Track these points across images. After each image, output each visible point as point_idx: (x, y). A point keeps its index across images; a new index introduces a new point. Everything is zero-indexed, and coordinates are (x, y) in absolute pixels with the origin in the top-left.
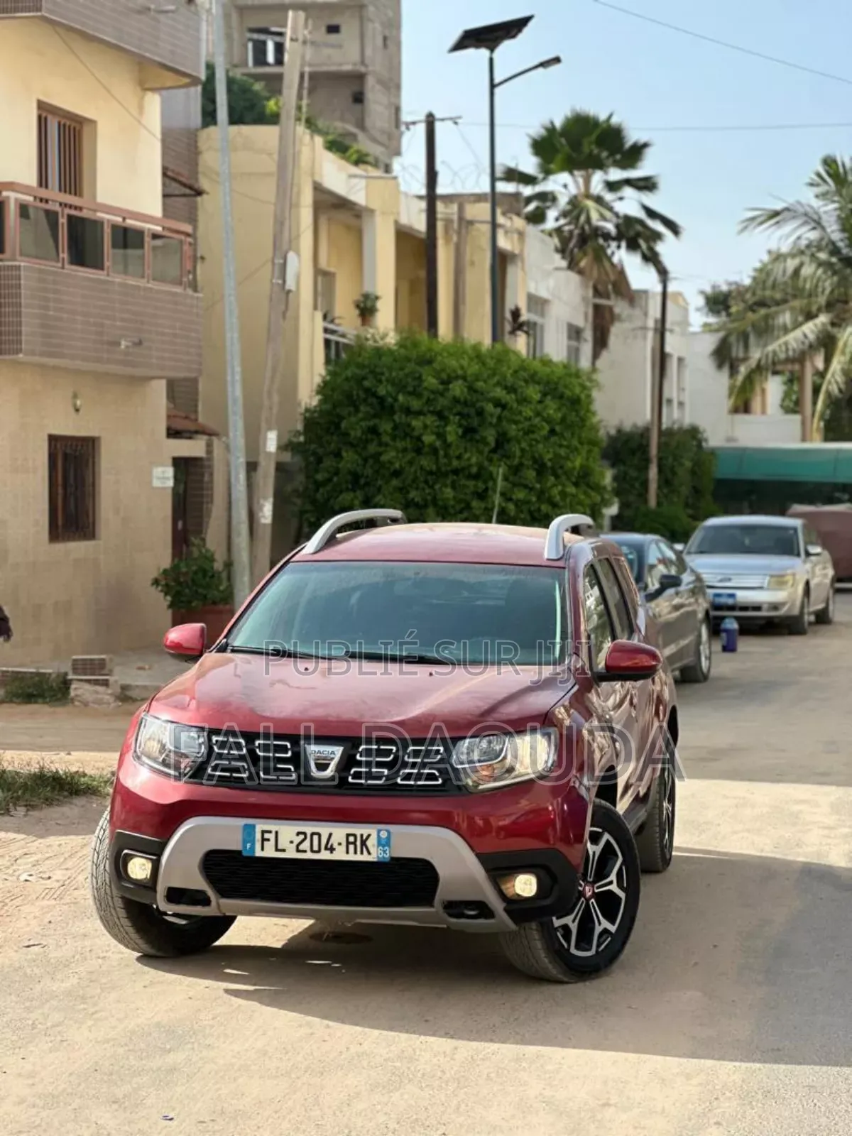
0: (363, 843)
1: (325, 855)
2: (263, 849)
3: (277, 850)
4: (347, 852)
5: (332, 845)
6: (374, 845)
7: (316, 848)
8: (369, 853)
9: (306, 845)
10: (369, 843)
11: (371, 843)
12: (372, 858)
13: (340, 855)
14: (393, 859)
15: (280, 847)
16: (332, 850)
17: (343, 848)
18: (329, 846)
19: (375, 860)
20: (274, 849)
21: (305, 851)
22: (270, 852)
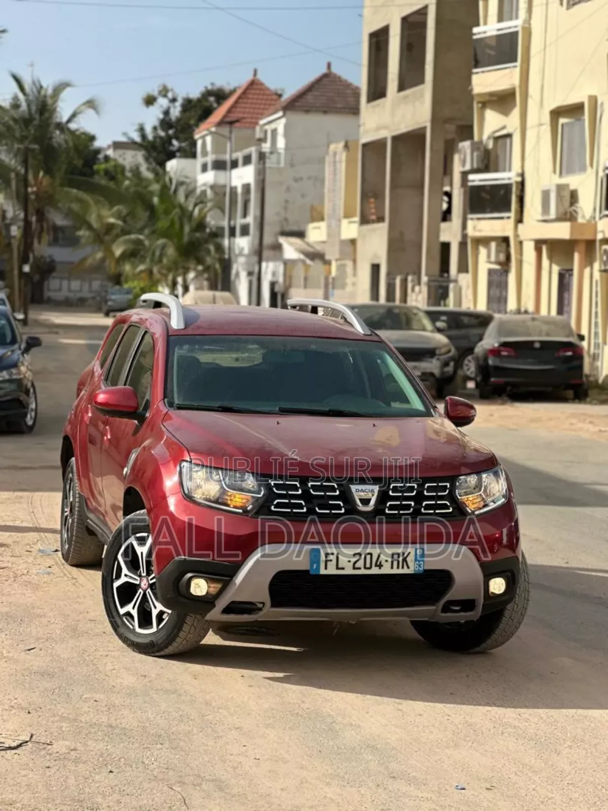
0: (405, 560)
1: (375, 571)
2: (326, 568)
3: (338, 568)
4: (392, 568)
5: (380, 563)
6: (412, 561)
7: (368, 565)
8: (408, 567)
9: (360, 564)
10: (408, 559)
11: (410, 559)
12: (410, 571)
13: (386, 570)
14: (425, 571)
15: (340, 566)
16: (380, 566)
17: (389, 564)
18: (378, 563)
19: (413, 572)
20: (335, 567)
21: (359, 568)
22: (332, 570)
